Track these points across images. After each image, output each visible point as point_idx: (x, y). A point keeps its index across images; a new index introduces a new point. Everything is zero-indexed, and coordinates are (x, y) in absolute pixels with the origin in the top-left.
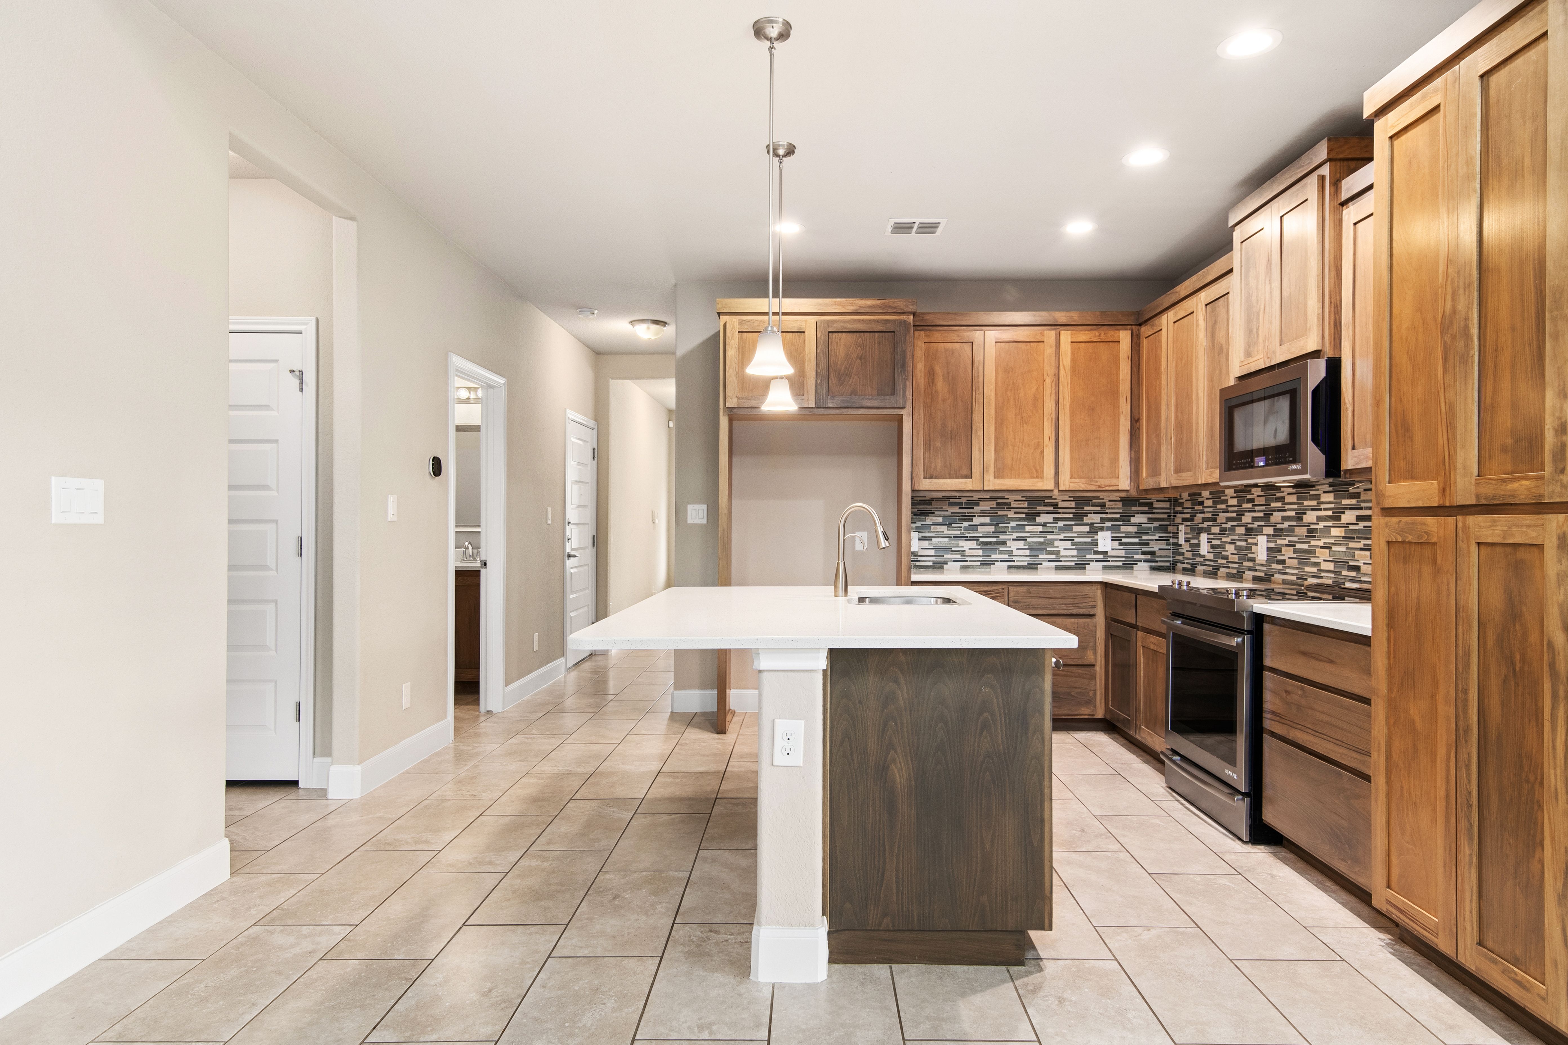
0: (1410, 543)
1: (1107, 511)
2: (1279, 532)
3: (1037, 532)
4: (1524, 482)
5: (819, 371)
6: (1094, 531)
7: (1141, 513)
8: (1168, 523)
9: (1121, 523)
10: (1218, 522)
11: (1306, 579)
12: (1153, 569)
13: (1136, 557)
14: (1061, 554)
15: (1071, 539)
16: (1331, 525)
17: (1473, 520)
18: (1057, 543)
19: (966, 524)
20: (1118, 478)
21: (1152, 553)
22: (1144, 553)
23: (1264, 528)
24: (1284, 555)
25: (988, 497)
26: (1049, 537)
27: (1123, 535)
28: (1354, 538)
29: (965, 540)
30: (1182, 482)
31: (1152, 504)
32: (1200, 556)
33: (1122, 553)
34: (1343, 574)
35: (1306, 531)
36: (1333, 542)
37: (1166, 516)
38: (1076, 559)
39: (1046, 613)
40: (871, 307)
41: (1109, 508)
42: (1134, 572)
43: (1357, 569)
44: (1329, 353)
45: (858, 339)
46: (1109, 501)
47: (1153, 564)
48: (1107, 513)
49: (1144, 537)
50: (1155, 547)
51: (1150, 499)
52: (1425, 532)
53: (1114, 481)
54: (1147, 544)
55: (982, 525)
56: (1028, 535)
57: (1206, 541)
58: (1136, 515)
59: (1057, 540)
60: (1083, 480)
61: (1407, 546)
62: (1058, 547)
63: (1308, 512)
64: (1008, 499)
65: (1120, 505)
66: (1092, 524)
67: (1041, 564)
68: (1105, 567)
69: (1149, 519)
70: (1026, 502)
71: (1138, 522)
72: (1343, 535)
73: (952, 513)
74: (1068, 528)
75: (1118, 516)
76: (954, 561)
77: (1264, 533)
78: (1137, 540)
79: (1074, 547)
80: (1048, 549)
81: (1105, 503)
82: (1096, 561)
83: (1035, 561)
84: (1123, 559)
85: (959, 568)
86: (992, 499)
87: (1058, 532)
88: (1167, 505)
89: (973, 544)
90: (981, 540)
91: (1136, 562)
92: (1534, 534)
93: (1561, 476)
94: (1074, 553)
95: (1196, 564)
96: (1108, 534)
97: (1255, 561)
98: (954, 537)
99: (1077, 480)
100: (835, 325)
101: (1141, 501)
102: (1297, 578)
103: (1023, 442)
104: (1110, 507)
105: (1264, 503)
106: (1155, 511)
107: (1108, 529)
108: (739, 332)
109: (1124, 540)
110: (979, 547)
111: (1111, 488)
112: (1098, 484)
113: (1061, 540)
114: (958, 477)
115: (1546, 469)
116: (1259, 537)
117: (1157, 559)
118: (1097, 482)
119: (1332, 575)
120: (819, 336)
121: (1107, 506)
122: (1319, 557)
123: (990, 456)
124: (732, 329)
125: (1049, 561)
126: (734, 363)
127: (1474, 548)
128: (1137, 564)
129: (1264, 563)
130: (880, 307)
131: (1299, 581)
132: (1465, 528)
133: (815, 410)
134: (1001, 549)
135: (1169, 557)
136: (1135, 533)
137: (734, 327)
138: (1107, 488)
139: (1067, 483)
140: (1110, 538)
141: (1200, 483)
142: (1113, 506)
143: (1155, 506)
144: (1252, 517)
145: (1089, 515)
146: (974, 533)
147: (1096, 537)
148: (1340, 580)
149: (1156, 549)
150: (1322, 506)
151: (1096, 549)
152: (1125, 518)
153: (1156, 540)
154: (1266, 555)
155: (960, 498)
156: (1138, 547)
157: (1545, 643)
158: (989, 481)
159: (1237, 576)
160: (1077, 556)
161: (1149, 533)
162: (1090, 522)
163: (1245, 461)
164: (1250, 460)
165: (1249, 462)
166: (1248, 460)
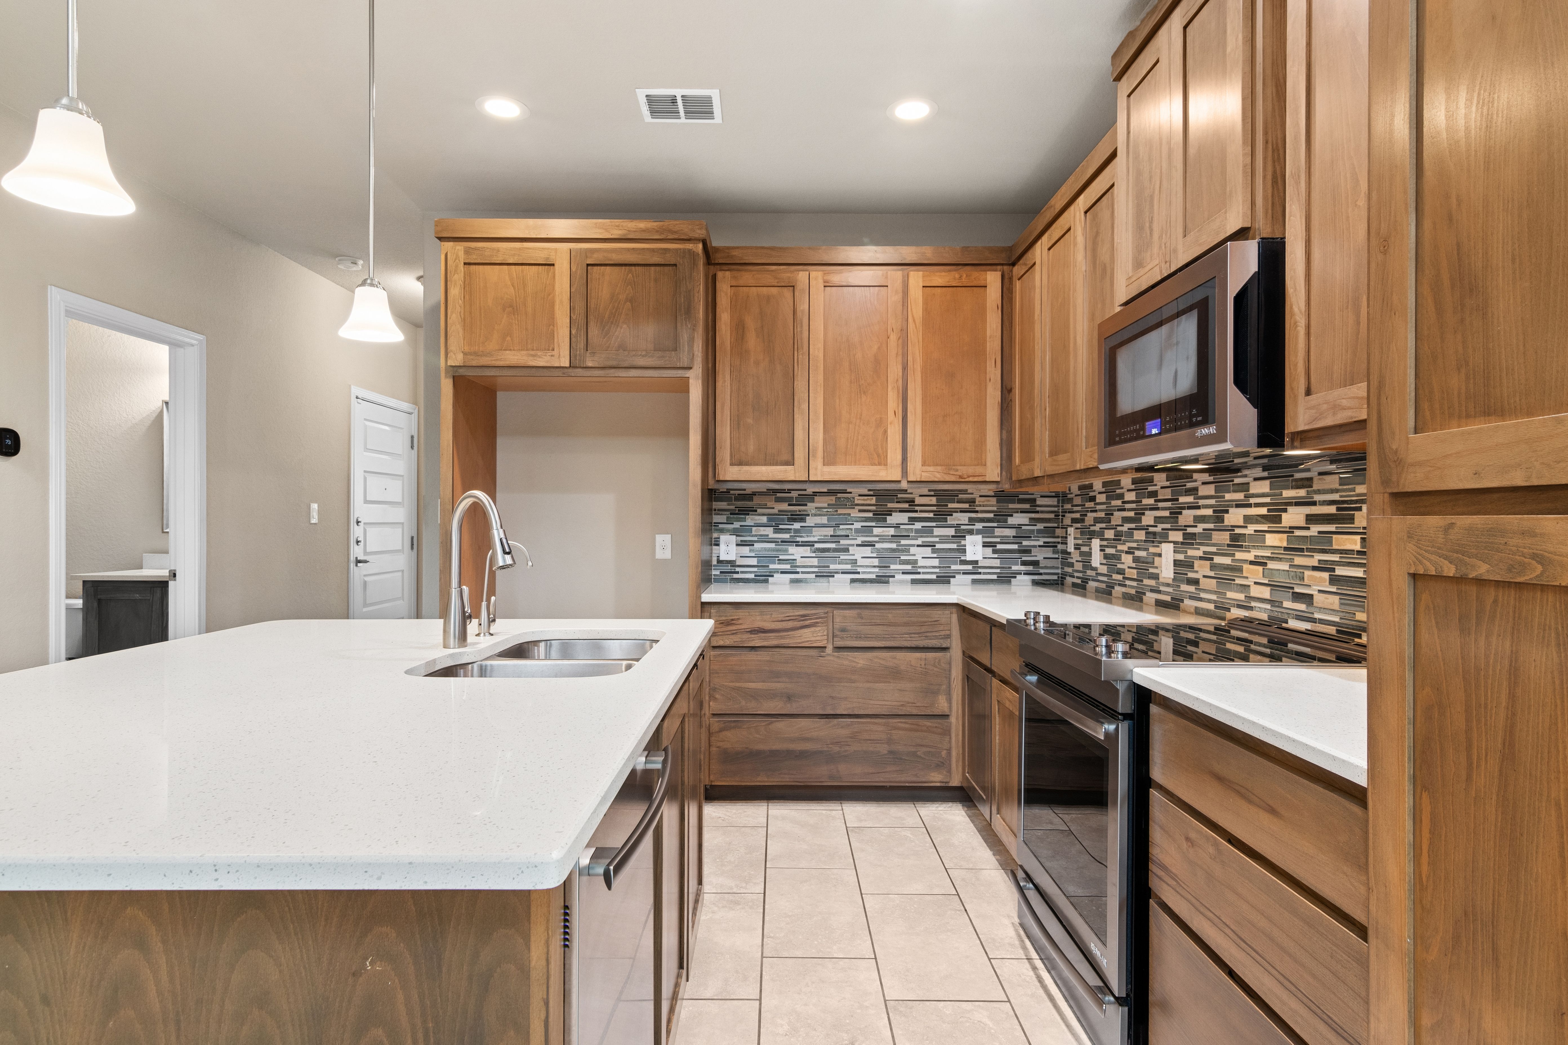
0: (1480, 582)
1: (978, 509)
2: (1190, 539)
3: (889, 536)
5: (574, 317)
6: (960, 535)
7: (1022, 512)
8: (1056, 525)
9: (995, 525)
10: (1112, 523)
11: (1229, 610)
12: (1035, 583)
13: (1014, 568)
14: (919, 564)
15: (932, 545)
16: (1266, 529)
18: (913, 550)
19: (797, 525)
20: (985, 465)
21: (1035, 563)
22: (1024, 563)
23: (1170, 532)
24: (1197, 572)
25: (826, 491)
26: (903, 542)
27: (998, 540)
28: (1302, 550)
29: (796, 546)
30: (1058, 468)
31: (1034, 500)
32: (1092, 568)
33: (997, 563)
35: (1228, 537)
36: (1269, 555)
37: (1052, 516)
38: (937, 570)
39: (883, 646)
40: (643, 231)
41: (980, 506)
42: (1012, 587)
43: (1307, 598)
44: (1264, 229)
45: (628, 275)
46: (980, 496)
47: (1036, 577)
48: (977, 512)
49: (1025, 543)
50: (1039, 555)
51: (1033, 494)
52: (1534, 556)
53: (979, 470)
54: (1027, 551)
55: (818, 526)
56: (877, 539)
57: (1099, 548)
58: (1015, 515)
59: (913, 545)
60: (939, 468)
61: (1473, 590)
62: (914, 555)
63: (1231, 510)
64: (851, 493)
65: (994, 501)
66: (959, 525)
67: (894, 577)
68: (974, 581)
69: (1031, 519)
70: (874, 498)
71: (1017, 523)
72: (1285, 544)
73: (779, 511)
74: (928, 531)
75: (991, 515)
76: (782, 573)
77: (1170, 539)
78: (1015, 547)
79: (935, 555)
80: (903, 558)
81: (975, 499)
82: (964, 573)
83: (886, 573)
84: (998, 571)
85: (788, 582)
86: (830, 493)
87: (915, 536)
88: (1053, 502)
89: (806, 551)
90: (817, 546)
91: (1014, 575)
94: (936, 562)
95: (1087, 579)
96: (978, 539)
97: (1159, 579)
98: (782, 542)
99: (931, 469)
100: (595, 255)
101: (1021, 496)
102: (1216, 607)
103: (860, 418)
104: (981, 503)
105: (1170, 497)
106: (1038, 509)
107: (979, 532)
108: (465, 264)
109: (999, 547)
110: (814, 555)
111: (976, 479)
112: (959, 473)
113: (918, 546)
114: (776, 464)
116: (1164, 545)
117: (1042, 571)
118: (957, 470)
119: (1268, 607)
120: (574, 269)
121: (977, 503)
122: (1247, 578)
123: (818, 436)
124: (455, 260)
125: (903, 573)
126: (457, 306)
128: (1015, 577)
129: (1170, 582)
130: (657, 231)
131: (1220, 612)
133: (570, 370)
134: (842, 557)
135: (1057, 568)
136: (1014, 537)
137: (457, 257)
138: (971, 479)
139: (918, 472)
140: (981, 545)
141: (1078, 468)
142: (985, 503)
143: (1038, 503)
144: (1155, 517)
145: (954, 514)
146: (808, 536)
147: (963, 542)
148: (1280, 616)
149: (1040, 558)
150: (1252, 501)
151: (963, 558)
152: (1001, 518)
153: (1040, 546)
154: (1172, 571)
155: (789, 491)
156: (1017, 555)
158: (816, 469)
159: (1135, 598)
160: (939, 567)
161: (1031, 537)
162: (956, 522)
163: (1132, 428)
164: (1138, 427)
165: (1136, 430)
166: (1135, 427)
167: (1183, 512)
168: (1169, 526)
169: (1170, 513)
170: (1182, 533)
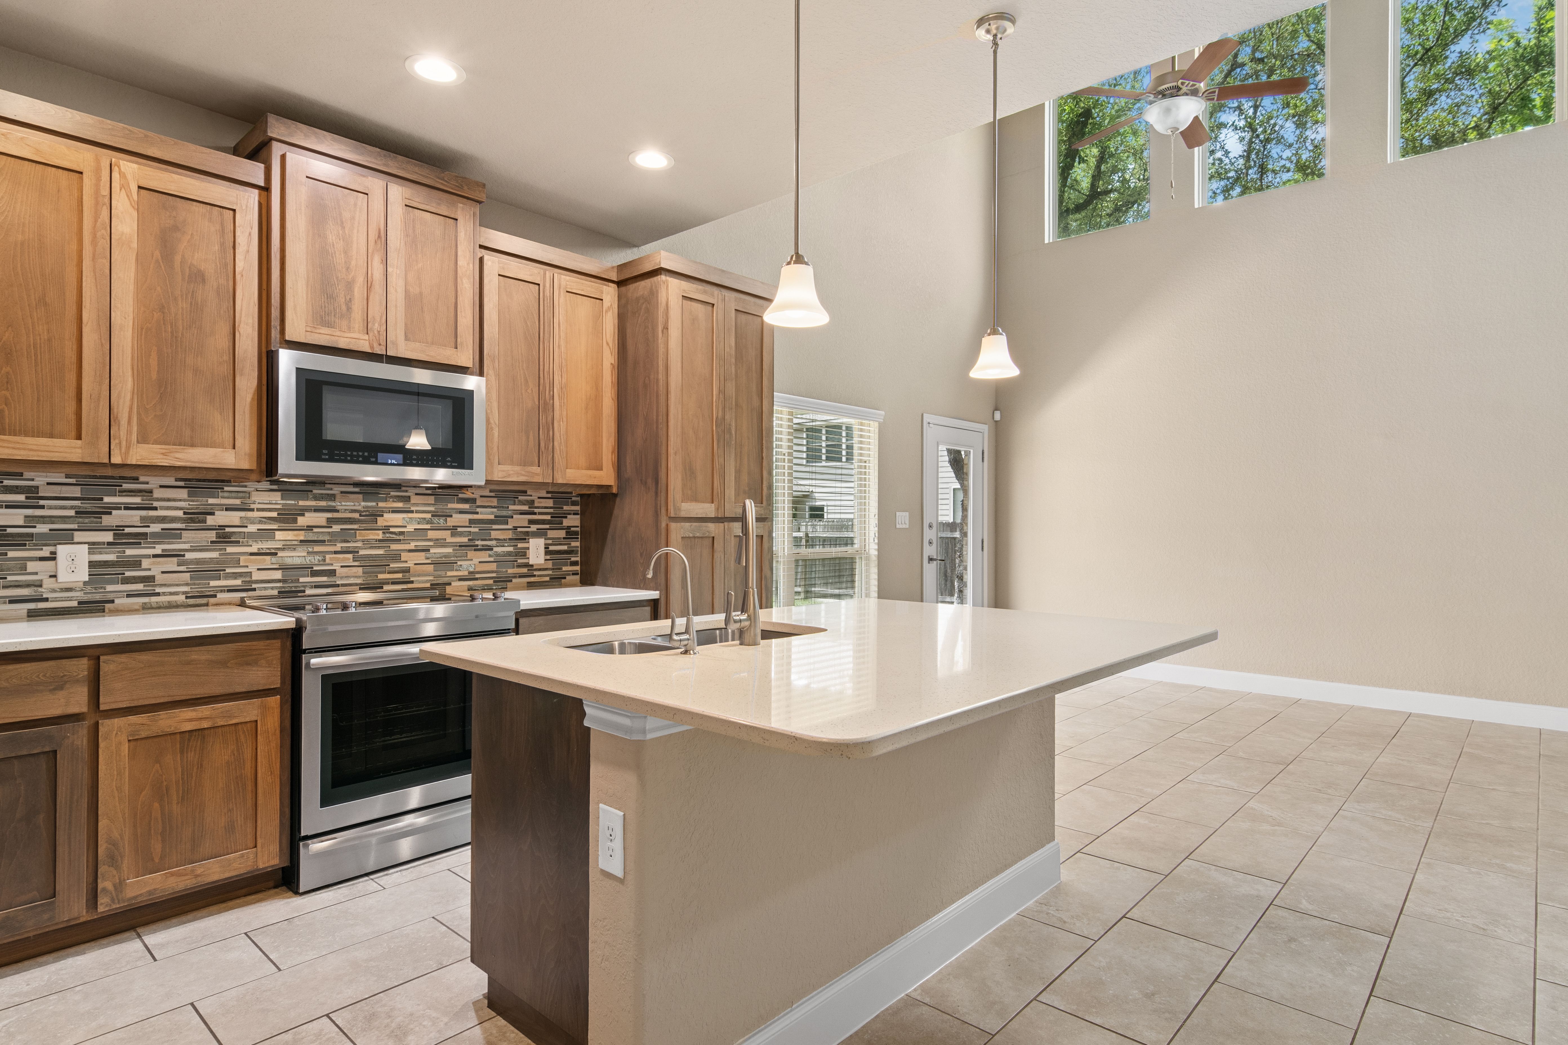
0: (696, 537)
16: (275, 528)
23: (76, 533)
34: (300, 581)
36: (280, 547)
52: (707, 531)
97: (41, 586)
105: (79, 496)
115: (763, 503)
116: (60, 548)
119: (279, 585)
122: (245, 566)
127: (733, 538)
129: (77, 586)
132: (729, 529)
144: (26, 517)
150: (254, 506)
154: (84, 574)
157: (763, 577)
163: (355, 453)
164: (366, 454)
165: (363, 456)
166: (360, 454)
167: (114, 512)
168: (75, 526)
169: (77, 513)
170: (111, 533)
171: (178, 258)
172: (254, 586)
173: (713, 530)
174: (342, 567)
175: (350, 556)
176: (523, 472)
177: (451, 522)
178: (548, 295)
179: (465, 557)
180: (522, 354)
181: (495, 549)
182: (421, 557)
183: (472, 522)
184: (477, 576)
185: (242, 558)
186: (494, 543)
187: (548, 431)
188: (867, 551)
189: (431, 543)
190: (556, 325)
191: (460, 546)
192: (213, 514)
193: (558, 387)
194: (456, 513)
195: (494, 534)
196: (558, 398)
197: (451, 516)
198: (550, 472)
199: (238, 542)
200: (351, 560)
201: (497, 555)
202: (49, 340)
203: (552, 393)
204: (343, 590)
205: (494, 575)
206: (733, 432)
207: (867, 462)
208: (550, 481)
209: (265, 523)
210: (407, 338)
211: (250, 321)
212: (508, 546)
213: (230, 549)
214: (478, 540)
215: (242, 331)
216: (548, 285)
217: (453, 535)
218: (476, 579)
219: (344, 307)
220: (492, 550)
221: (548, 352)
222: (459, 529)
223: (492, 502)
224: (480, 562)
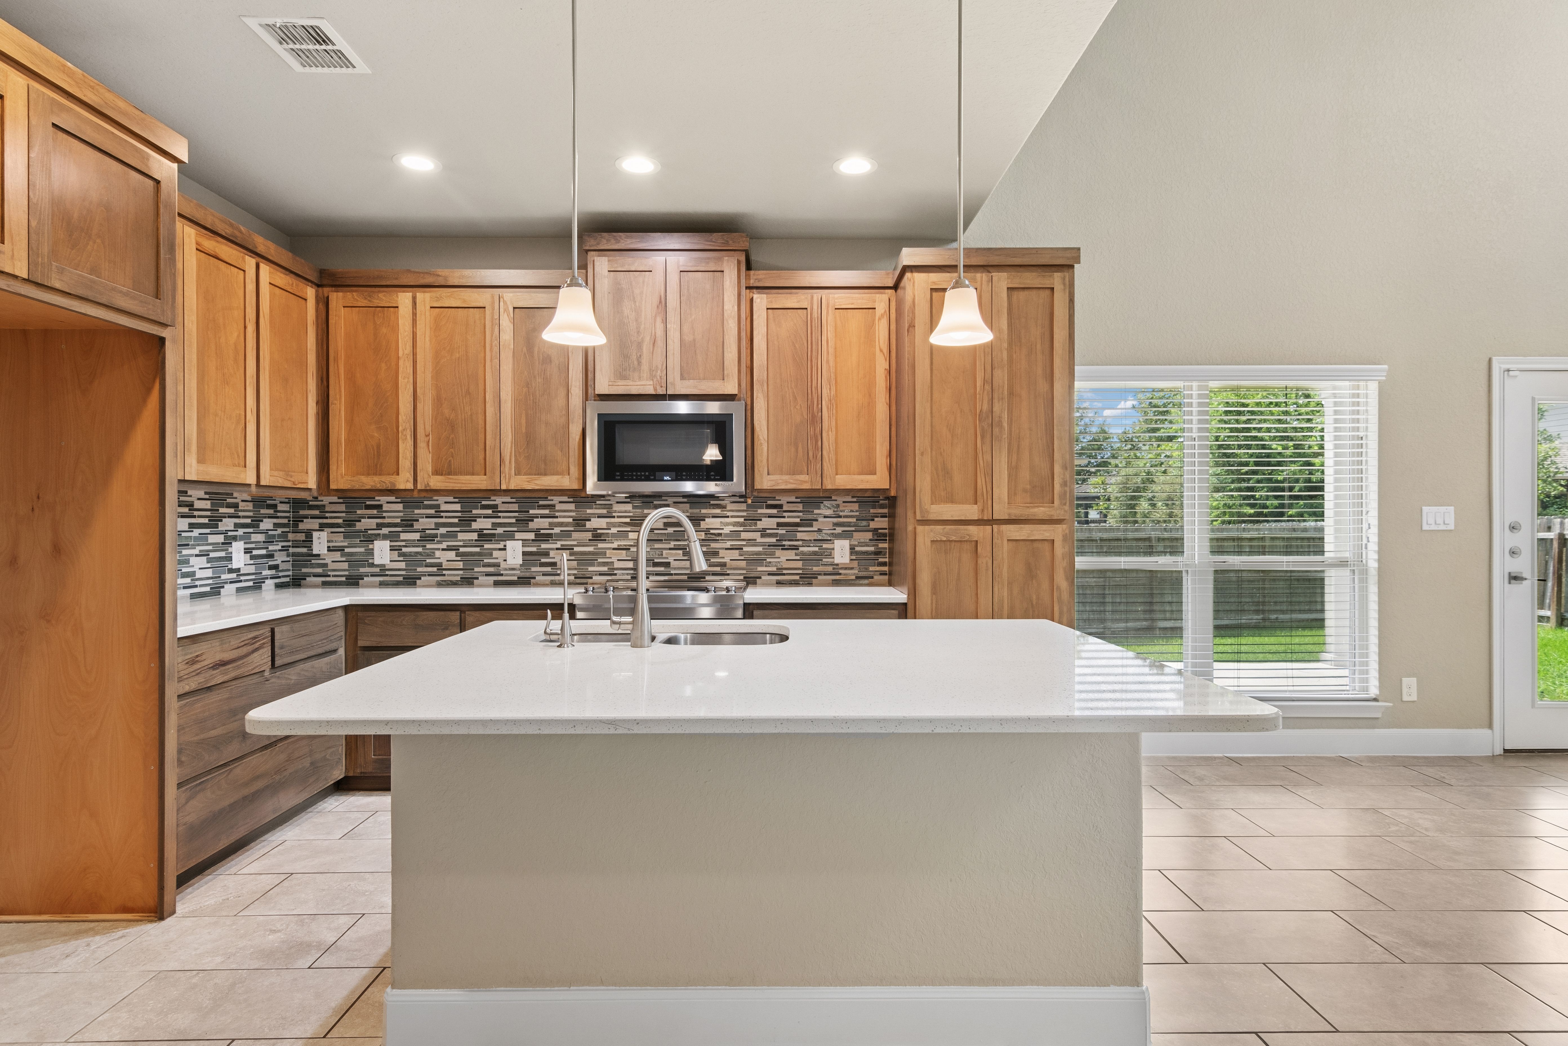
0: (952, 541)
1: (240, 514)
2: (541, 537)
4: (1041, 508)
6: (229, 541)
7: (268, 517)
8: (287, 530)
9: (252, 530)
10: (415, 528)
12: (279, 586)
13: (264, 573)
14: (197, 576)
15: (206, 554)
17: (1004, 528)
18: (193, 560)
20: (307, 473)
21: (276, 567)
22: (270, 568)
23: (516, 533)
24: (553, 558)
27: (253, 545)
31: (276, 505)
32: (372, 565)
33: (253, 569)
35: (590, 535)
37: (284, 521)
41: (241, 511)
46: (242, 501)
47: (277, 581)
48: (239, 517)
49: (271, 548)
50: (279, 559)
51: (274, 500)
53: (304, 477)
54: (272, 556)
56: (210, 547)
57: (389, 548)
58: (264, 520)
59: (192, 555)
61: (948, 543)
62: (193, 566)
65: (250, 506)
66: (227, 531)
68: (239, 590)
71: (265, 528)
74: (204, 539)
75: (249, 521)
77: (517, 538)
78: (264, 552)
79: (208, 565)
81: (238, 503)
84: (254, 577)
87: (193, 545)
91: (262, 580)
92: (1048, 535)
93: (1064, 507)
94: (209, 573)
95: (360, 576)
96: (241, 545)
97: (499, 566)
100: (63, 115)
101: (271, 502)
102: (575, 578)
103: (225, 412)
104: (242, 508)
105: (517, 510)
107: (241, 538)
109: (254, 552)
112: (293, 479)
113: (196, 555)
115: (1055, 502)
116: (508, 542)
117: (281, 574)
120: (33, 121)
121: (240, 508)
127: (1005, 542)
128: (264, 582)
129: (517, 567)
130: (138, 124)
132: (999, 531)
135: (289, 570)
136: (264, 542)
139: (268, 476)
140: (243, 551)
142: (246, 508)
143: (279, 508)
144: (493, 523)
145: (223, 520)
147: (230, 550)
149: (279, 561)
151: (230, 567)
152: (256, 523)
153: (279, 550)
154: (520, 560)
156: (265, 560)
157: (1055, 588)
158: (191, 466)
159: (460, 583)
160: (212, 578)
161: (273, 542)
162: (224, 529)
163: (639, 474)
164: (647, 474)
165: (645, 475)
166: (643, 473)
167: (535, 520)
168: (515, 529)
169: (516, 520)
170: (534, 533)
171: (536, 349)
172: (615, 572)
173: (976, 533)
174: (675, 560)
175: (681, 552)
176: (791, 481)
177: (760, 525)
178: (816, 316)
179: (772, 555)
180: (790, 374)
181: (801, 549)
182: (735, 554)
183: (779, 525)
184: (785, 572)
185: (608, 551)
186: (800, 543)
187: (817, 442)
188: (1364, 561)
189: (744, 543)
190: (824, 343)
191: (769, 546)
192: (590, 520)
193: (827, 399)
194: (766, 517)
195: (800, 536)
196: (826, 410)
197: (761, 520)
198: (819, 479)
199: (605, 540)
200: (682, 555)
201: (803, 553)
202: (471, 415)
203: (820, 406)
204: (675, 578)
205: (800, 572)
206: (1005, 425)
207: (1364, 438)
208: (819, 487)
209: (623, 527)
210: (682, 378)
211: (578, 384)
212: (814, 546)
213: (601, 545)
214: (785, 540)
215: (572, 392)
216: (815, 307)
217: (762, 536)
218: (784, 574)
219: (636, 363)
220: (798, 549)
221: (816, 368)
222: (768, 531)
223: (798, 507)
224: (787, 560)
